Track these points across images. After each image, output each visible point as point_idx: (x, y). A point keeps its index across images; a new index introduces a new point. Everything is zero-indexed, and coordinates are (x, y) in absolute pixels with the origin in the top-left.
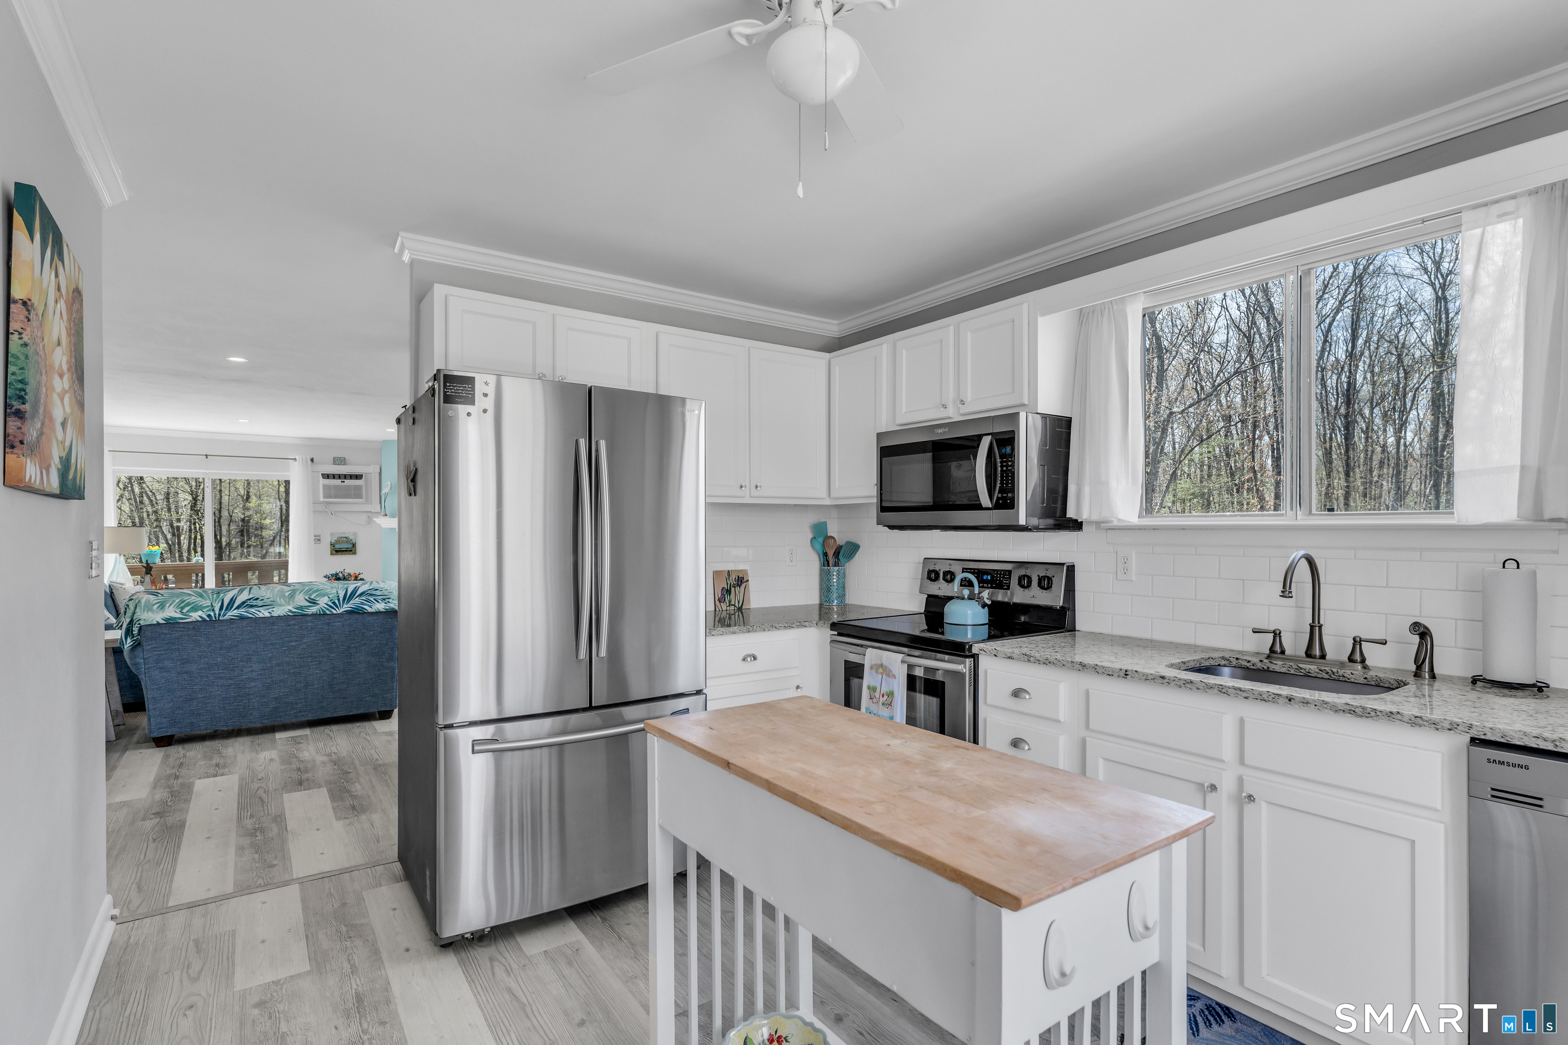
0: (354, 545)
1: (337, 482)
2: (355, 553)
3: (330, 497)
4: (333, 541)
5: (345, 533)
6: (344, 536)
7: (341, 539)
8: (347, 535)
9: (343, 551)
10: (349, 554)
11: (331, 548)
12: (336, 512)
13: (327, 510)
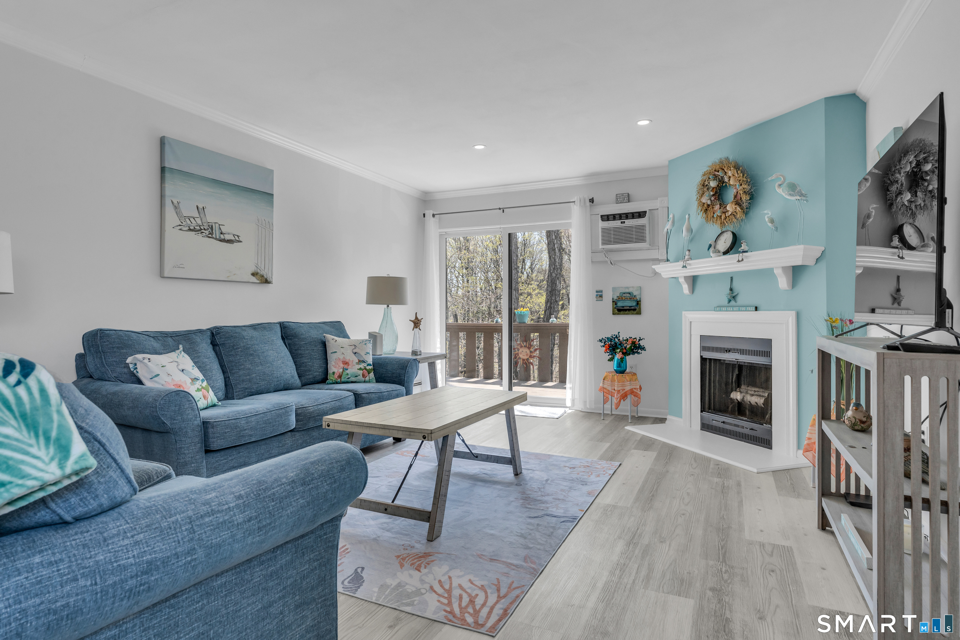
0: (638, 303)
1: (617, 223)
2: (639, 313)
3: (609, 242)
4: (615, 298)
5: (628, 288)
6: (627, 291)
7: (624, 295)
8: (630, 290)
9: (626, 310)
10: (633, 314)
11: (613, 307)
12: (616, 261)
13: (607, 259)
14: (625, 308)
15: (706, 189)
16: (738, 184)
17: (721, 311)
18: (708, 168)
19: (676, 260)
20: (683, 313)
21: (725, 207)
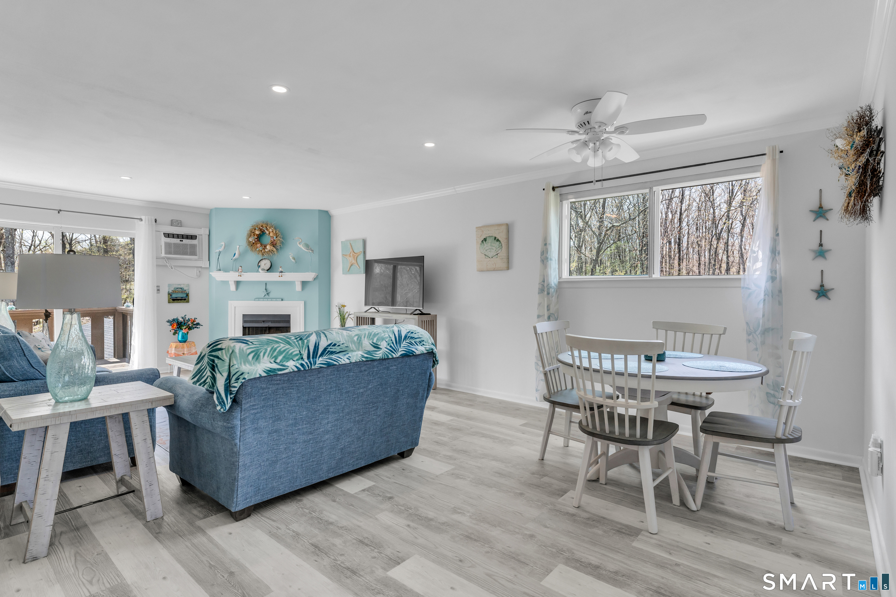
0: (187, 295)
1: (177, 241)
2: (188, 302)
3: (170, 253)
4: (171, 291)
5: (180, 285)
6: (179, 287)
7: (177, 290)
8: (182, 286)
9: (178, 300)
10: (183, 302)
11: (168, 297)
12: (175, 266)
13: (168, 264)
14: (178, 298)
15: (252, 234)
16: (275, 237)
17: (259, 300)
18: (255, 224)
19: (226, 270)
20: (229, 302)
21: (265, 246)
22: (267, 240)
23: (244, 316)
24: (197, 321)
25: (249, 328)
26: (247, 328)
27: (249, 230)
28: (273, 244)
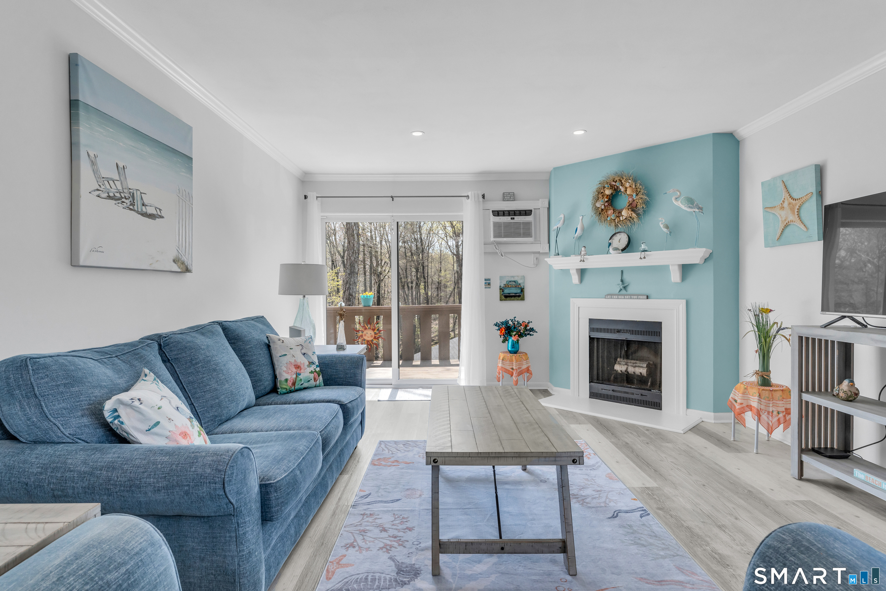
0: (522, 290)
1: (507, 219)
2: (523, 299)
3: (499, 236)
4: (502, 286)
5: (513, 277)
6: (513, 279)
7: (510, 283)
8: (515, 279)
9: (512, 296)
10: (518, 300)
11: (500, 293)
12: (505, 253)
13: (497, 251)
14: (511, 295)
15: (600, 196)
16: (634, 195)
17: (611, 298)
18: (604, 179)
19: (566, 254)
20: (571, 299)
21: (620, 212)
22: (623, 202)
23: (591, 321)
24: (531, 326)
25: (598, 339)
26: (595, 340)
27: (595, 190)
28: (633, 207)
